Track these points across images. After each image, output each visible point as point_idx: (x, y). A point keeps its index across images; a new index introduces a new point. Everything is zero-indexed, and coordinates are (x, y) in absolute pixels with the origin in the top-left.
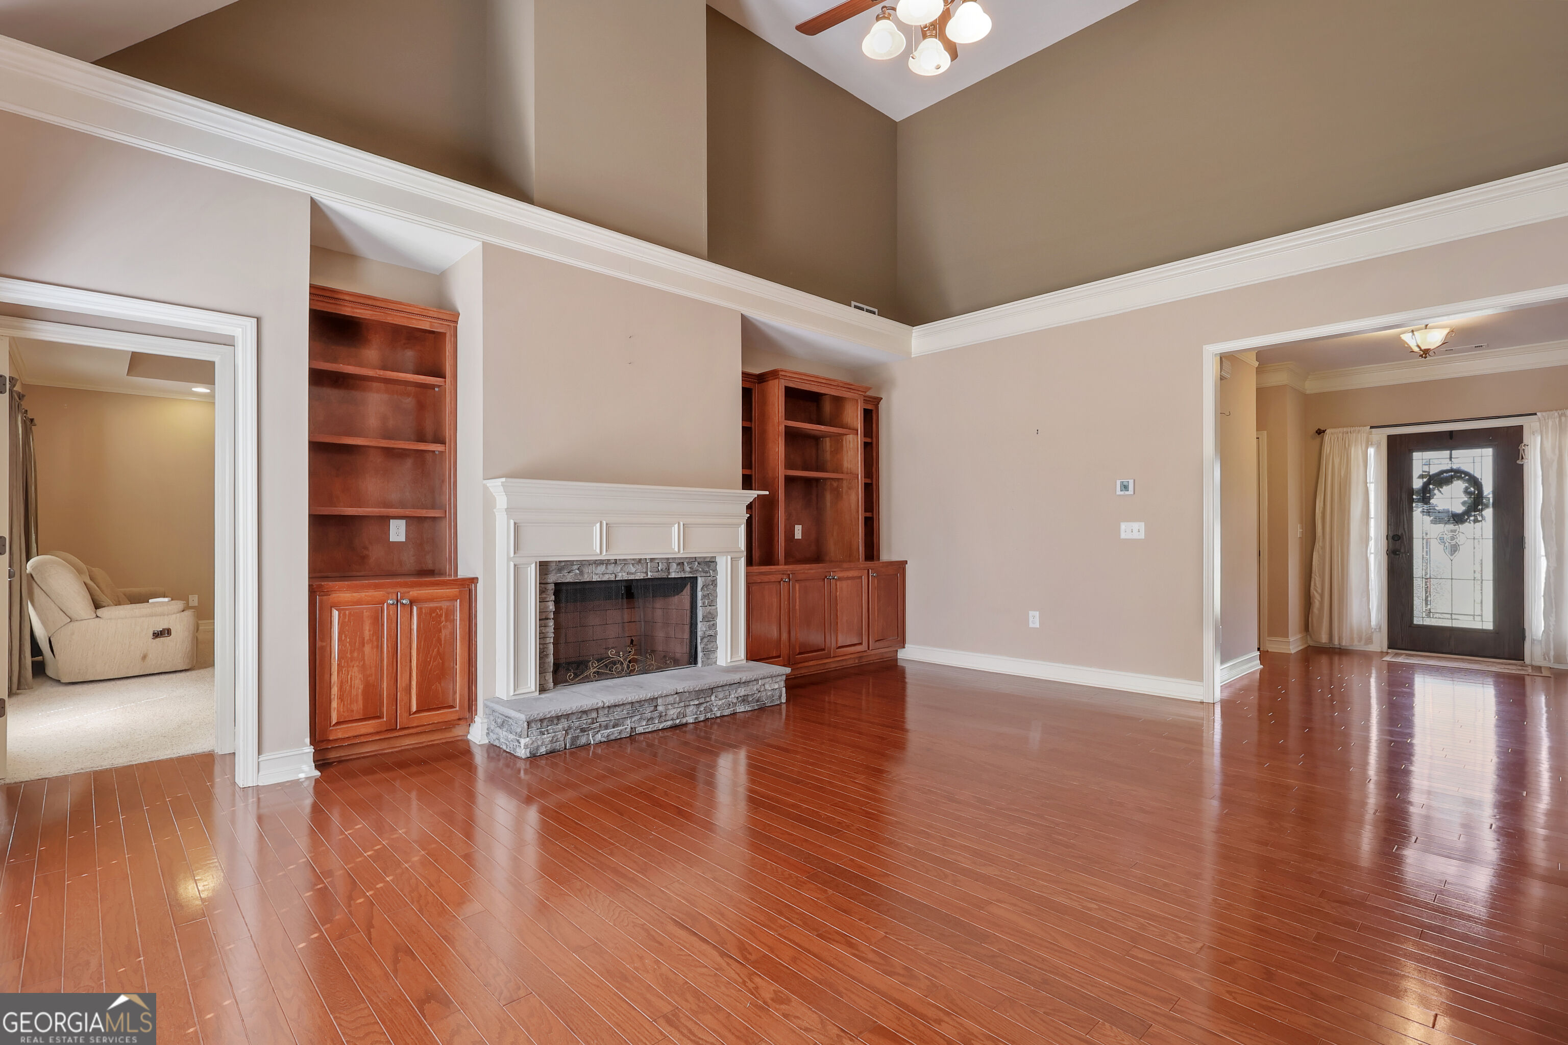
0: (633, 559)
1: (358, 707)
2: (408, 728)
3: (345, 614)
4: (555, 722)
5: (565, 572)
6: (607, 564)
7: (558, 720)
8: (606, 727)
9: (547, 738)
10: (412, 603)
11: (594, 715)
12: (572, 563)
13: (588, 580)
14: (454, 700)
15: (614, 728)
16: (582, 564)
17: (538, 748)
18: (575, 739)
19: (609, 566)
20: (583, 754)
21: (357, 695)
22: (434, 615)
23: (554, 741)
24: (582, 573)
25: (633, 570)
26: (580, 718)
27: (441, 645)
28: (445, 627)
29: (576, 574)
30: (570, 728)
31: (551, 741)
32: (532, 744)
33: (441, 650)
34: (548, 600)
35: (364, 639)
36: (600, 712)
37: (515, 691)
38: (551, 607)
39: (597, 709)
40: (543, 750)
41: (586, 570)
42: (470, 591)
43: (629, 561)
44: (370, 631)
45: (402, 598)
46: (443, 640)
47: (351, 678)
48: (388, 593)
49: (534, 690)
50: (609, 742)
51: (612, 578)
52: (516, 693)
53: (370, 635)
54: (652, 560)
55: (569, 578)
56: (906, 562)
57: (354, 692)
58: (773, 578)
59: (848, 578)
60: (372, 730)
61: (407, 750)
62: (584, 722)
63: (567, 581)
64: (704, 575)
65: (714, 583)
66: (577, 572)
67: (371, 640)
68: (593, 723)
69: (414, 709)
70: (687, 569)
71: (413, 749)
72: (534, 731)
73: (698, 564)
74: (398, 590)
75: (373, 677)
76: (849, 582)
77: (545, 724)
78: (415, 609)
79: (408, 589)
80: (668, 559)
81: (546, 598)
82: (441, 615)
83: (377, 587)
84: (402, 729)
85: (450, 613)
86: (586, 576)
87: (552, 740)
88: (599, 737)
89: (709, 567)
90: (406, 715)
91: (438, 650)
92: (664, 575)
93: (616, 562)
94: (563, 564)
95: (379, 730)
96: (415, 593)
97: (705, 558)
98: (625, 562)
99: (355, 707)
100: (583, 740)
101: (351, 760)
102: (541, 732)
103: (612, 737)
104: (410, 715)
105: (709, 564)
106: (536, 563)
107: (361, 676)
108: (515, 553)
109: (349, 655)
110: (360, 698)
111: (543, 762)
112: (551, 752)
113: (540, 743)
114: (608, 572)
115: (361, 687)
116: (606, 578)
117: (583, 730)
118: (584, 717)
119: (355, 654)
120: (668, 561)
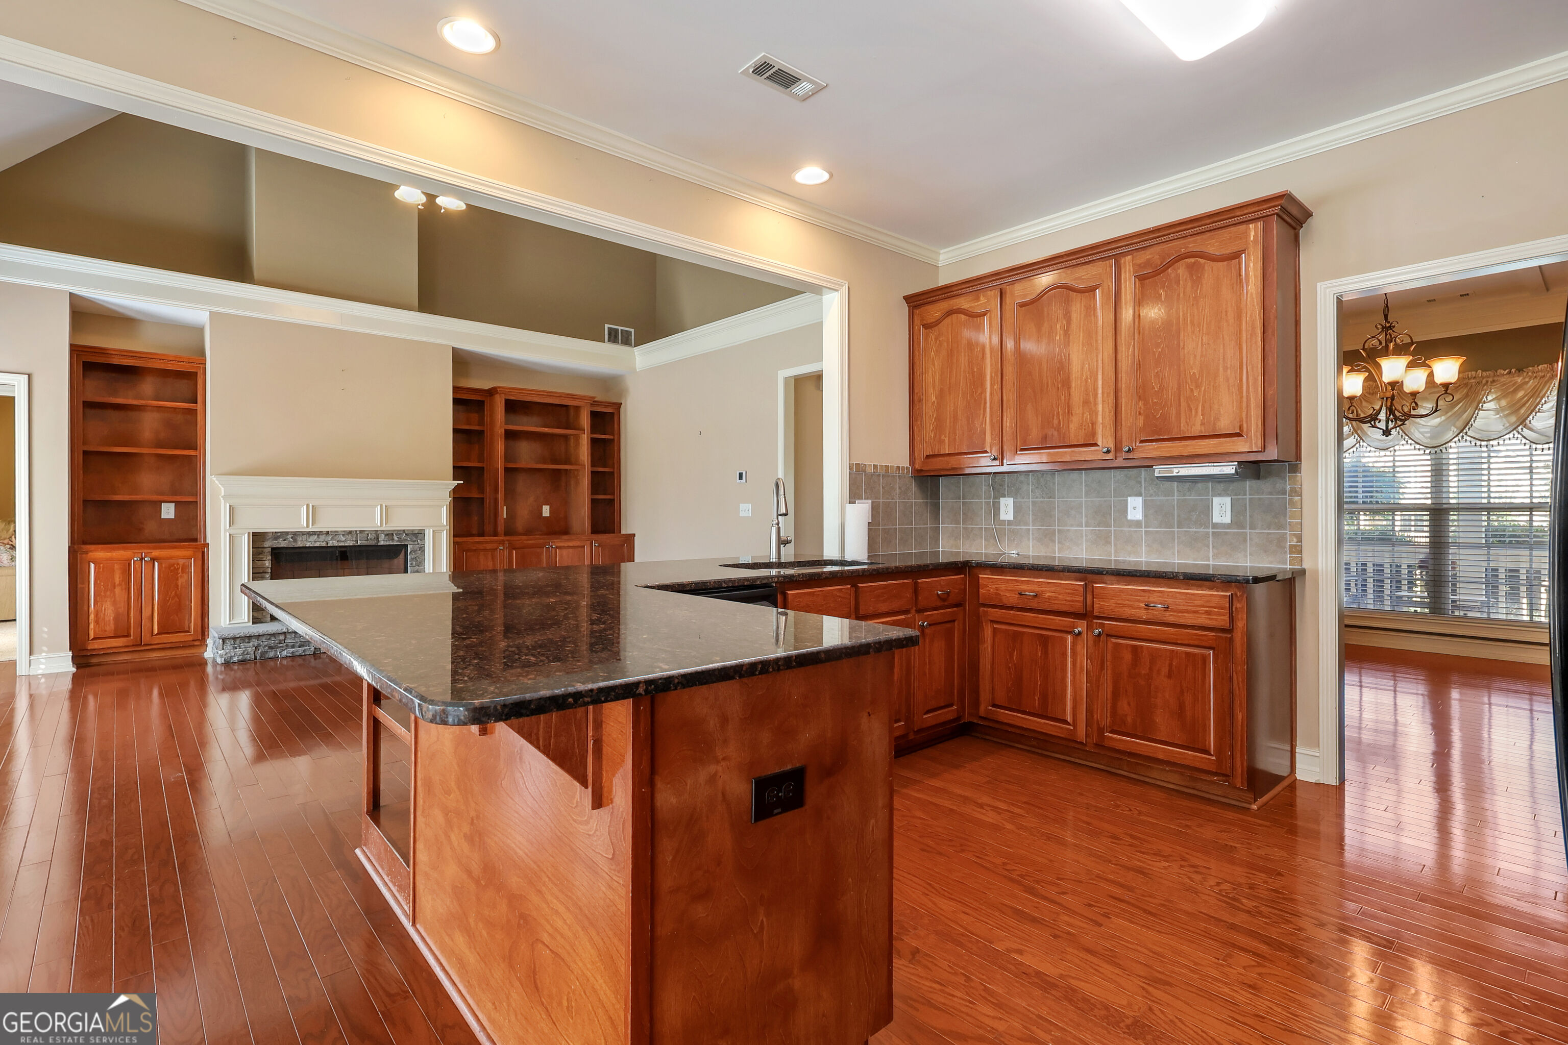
0: (344, 531)
1: (110, 628)
2: (151, 645)
3: (100, 566)
4: (247, 641)
5: (280, 540)
6: (318, 535)
7: (249, 640)
8: (293, 647)
9: (239, 651)
10: (153, 560)
11: (282, 637)
12: (287, 533)
13: (301, 546)
14: (189, 627)
15: (299, 647)
16: (295, 535)
17: (231, 657)
18: (263, 654)
19: (320, 536)
20: (272, 663)
21: (109, 620)
22: (172, 568)
23: (245, 653)
24: (295, 541)
25: (343, 539)
26: (269, 639)
27: (178, 589)
28: (181, 576)
29: (290, 542)
30: (259, 645)
31: (243, 654)
32: (225, 655)
33: (178, 592)
34: (265, 559)
35: (115, 583)
36: (288, 636)
37: (230, 621)
38: (267, 565)
39: (284, 633)
40: (235, 659)
41: (299, 539)
42: (203, 553)
43: (340, 533)
44: (119, 578)
45: (145, 557)
46: (180, 585)
47: (105, 609)
48: (134, 553)
49: (246, 620)
50: (293, 657)
51: (324, 544)
52: (231, 623)
53: (120, 582)
54: (361, 532)
55: (283, 544)
56: (634, 535)
57: (107, 619)
58: (489, 546)
59: (569, 547)
60: (121, 645)
61: (152, 660)
62: (272, 642)
63: (282, 546)
64: (412, 543)
65: (422, 549)
66: (291, 540)
67: (120, 585)
68: (280, 643)
69: (156, 631)
70: (396, 538)
71: (158, 660)
72: (228, 646)
73: (406, 534)
74: (143, 551)
75: (123, 609)
76: (571, 550)
77: (238, 641)
78: (156, 564)
79: (152, 551)
80: (377, 531)
81: (262, 558)
82: (178, 569)
83: (124, 549)
84: (145, 645)
85: (186, 569)
86: (299, 543)
87: (244, 652)
88: (285, 653)
89: (417, 537)
90: (149, 635)
91: (176, 592)
92: (373, 543)
93: (328, 533)
94: (279, 534)
95: (127, 644)
96: (156, 553)
97: (413, 530)
98: (336, 533)
99: (107, 628)
100: (271, 654)
101: (106, 664)
102: (234, 647)
103: (298, 654)
104: (152, 635)
105: (418, 535)
106: (249, 533)
107: (112, 608)
108: (230, 526)
109: (102, 594)
110: (112, 622)
111: (236, 667)
112: (242, 661)
113: (233, 655)
114: (320, 540)
115: (113, 615)
116: (317, 544)
117: (271, 648)
118: (273, 638)
119: (108, 593)
120: (377, 533)
